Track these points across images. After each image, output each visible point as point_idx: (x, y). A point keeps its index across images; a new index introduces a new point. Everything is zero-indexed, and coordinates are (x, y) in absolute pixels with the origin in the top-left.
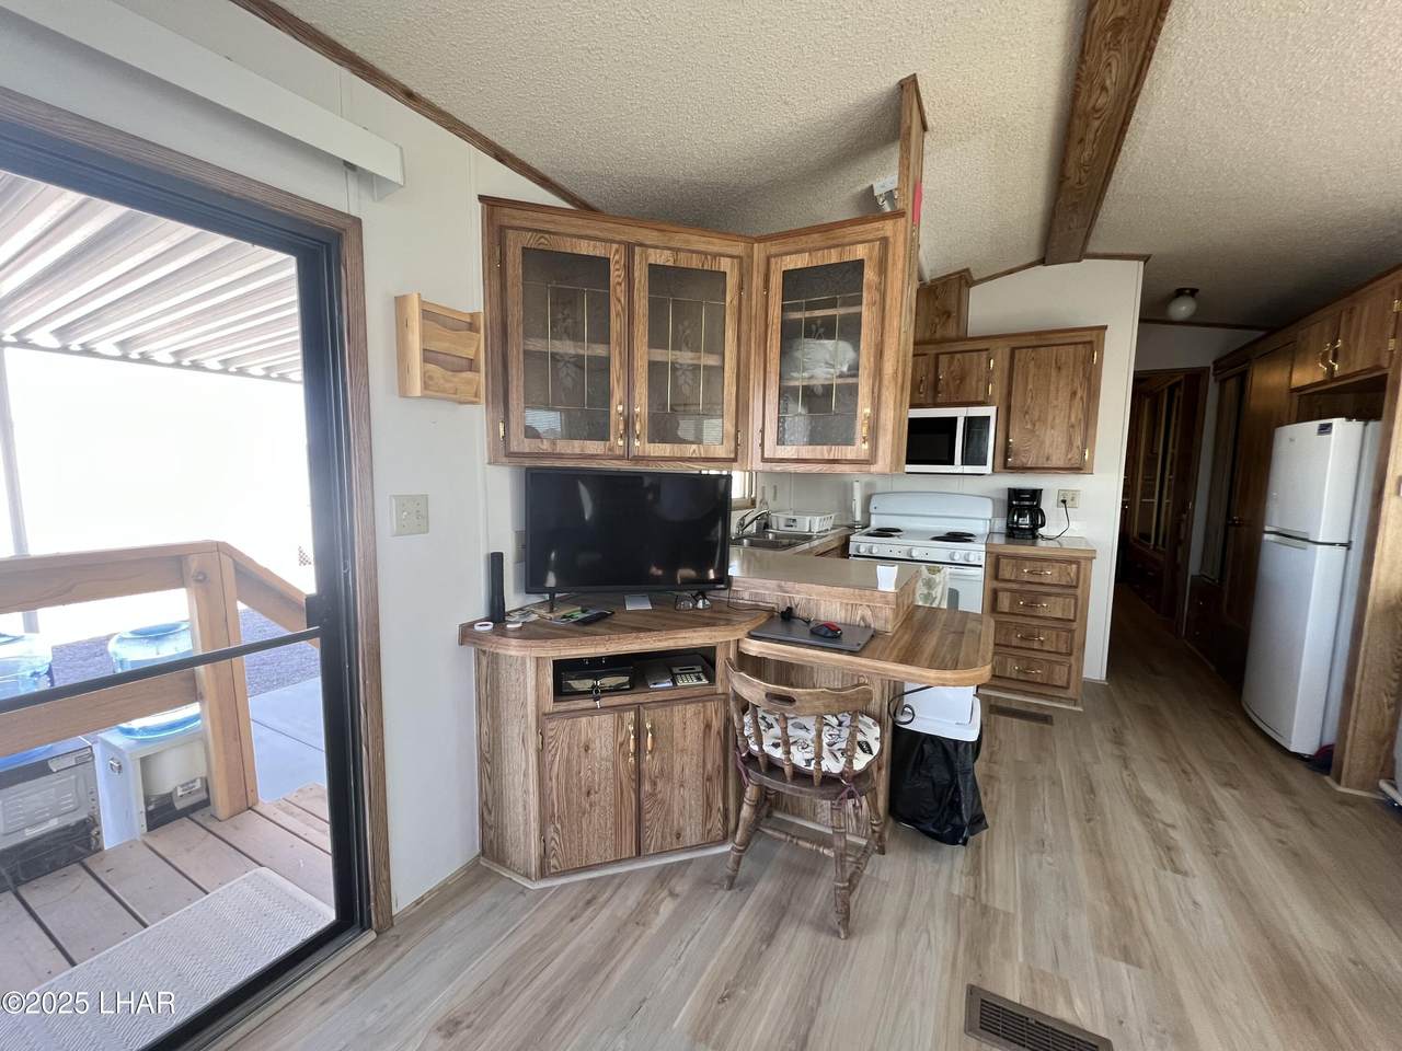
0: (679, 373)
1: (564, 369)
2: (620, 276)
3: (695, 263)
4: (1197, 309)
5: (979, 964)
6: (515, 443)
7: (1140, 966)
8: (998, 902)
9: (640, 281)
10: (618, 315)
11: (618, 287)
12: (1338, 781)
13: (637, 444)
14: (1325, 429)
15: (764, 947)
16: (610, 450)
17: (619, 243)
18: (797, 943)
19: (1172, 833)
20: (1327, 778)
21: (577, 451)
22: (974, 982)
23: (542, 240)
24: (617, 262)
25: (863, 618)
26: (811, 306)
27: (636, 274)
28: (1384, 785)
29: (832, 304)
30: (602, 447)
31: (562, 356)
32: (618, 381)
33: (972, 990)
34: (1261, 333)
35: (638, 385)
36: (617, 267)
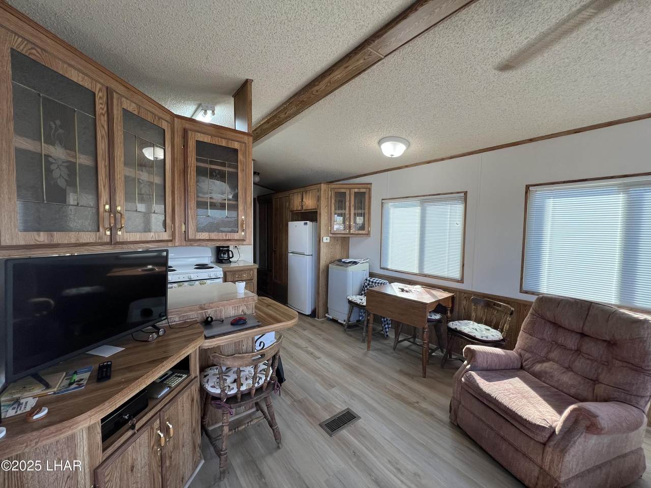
0: (142, 186)
1: (58, 170)
2: (103, 109)
3: (149, 118)
4: (260, 180)
5: (315, 417)
6: (7, 237)
7: (335, 386)
8: (300, 397)
9: (117, 118)
10: (102, 137)
11: (102, 117)
12: (318, 318)
13: (119, 233)
14: (306, 224)
15: (263, 480)
16: (100, 238)
17: (102, 85)
18: (271, 466)
19: (307, 349)
20: (316, 319)
21: (73, 241)
22: (319, 423)
23: (34, 51)
24: (100, 98)
25: (243, 311)
26: (212, 163)
27: (115, 112)
28: (327, 315)
29: (223, 165)
30: (94, 236)
31: (55, 160)
32: (104, 186)
33: (321, 425)
34: (274, 192)
35: (118, 191)
36: (101, 101)
